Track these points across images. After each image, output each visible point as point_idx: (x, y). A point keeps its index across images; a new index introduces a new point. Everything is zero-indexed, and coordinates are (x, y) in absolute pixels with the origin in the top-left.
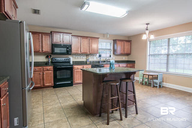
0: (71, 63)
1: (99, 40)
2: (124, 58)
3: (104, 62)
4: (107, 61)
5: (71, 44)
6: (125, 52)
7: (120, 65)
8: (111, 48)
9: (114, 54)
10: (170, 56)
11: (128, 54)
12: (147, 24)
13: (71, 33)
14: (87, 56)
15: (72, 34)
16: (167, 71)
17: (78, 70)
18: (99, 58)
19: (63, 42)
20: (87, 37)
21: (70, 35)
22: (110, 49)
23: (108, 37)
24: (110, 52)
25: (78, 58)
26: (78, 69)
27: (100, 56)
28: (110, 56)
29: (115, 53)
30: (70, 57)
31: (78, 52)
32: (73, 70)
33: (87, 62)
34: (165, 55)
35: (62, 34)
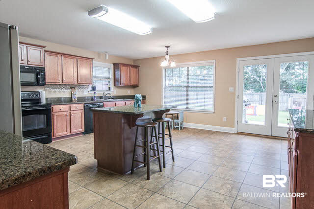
0: (44, 101)
1: (94, 62)
2: (129, 92)
3: (101, 98)
4: (105, 96)
5: (44, 67)
6: (132, 83)
7: (127, 102)
8: (110, 76)
9: (114, 85)
10: (190, 89)
11: (135, 86)
12: (167, 47)
13: (44, 47)
14: (71, 88)
15: (46, 49)
16: (187, 108)
17: (61, 113)
18: (93, 92)
19: (28, 61)
20: (73, 56)
21: (42, 50)
22: (109, 78)
23: (107, 58)
24: (109, 82)
25: (55, 92)
26: (60, 111)
27: (94, 88)
28: (109, 89)
29: (116, 83)
30: (40, 91)
31: (58, 81)
32: (52, 113)
33: (73, 99)
34: (184, 87)
35: (25, 46)
